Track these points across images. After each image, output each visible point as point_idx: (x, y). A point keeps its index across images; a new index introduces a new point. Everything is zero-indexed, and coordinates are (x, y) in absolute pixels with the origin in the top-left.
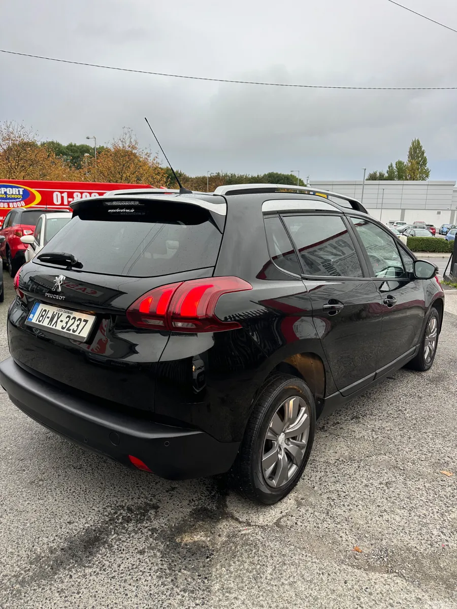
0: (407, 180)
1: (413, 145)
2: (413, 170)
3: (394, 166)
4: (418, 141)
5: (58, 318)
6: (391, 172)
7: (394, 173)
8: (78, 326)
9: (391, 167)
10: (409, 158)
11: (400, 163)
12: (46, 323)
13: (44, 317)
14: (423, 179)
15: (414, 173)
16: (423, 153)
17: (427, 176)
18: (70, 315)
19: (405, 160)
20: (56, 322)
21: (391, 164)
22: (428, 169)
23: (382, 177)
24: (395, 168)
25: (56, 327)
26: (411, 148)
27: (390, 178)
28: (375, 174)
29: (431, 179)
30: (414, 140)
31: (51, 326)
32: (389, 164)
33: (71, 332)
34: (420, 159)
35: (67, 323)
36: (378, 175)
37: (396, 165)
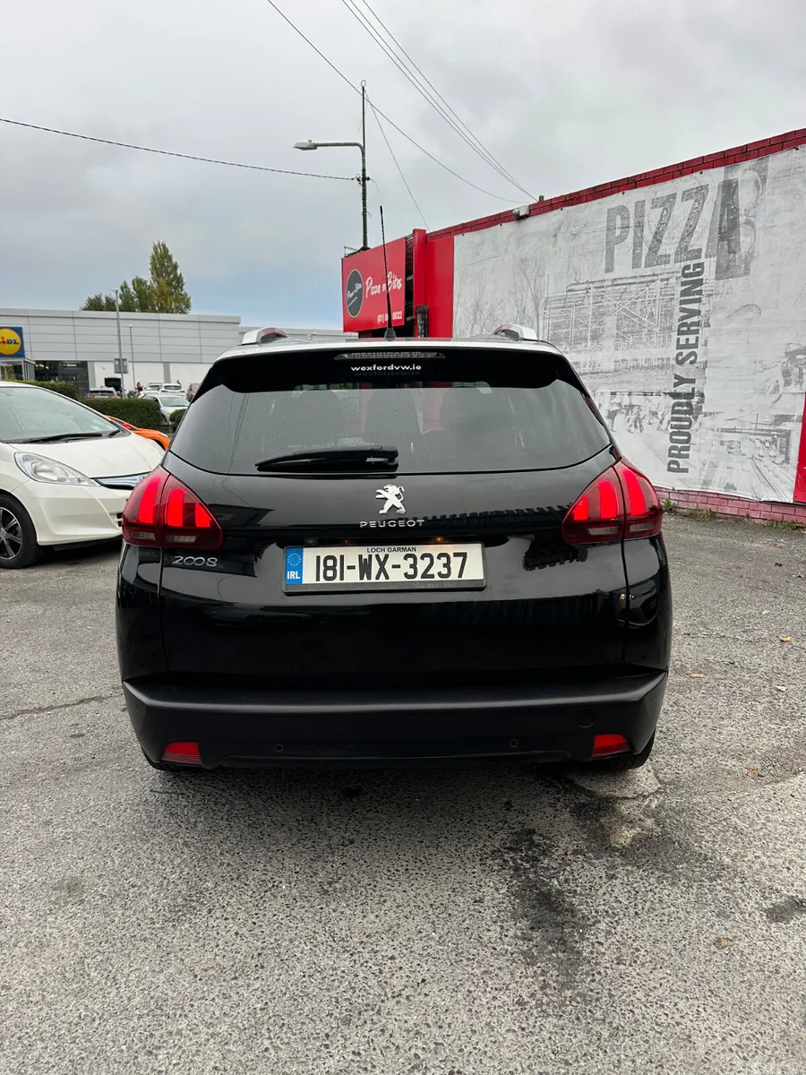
0: (156, 312)
1: (156, 252)
2: (163, 295)
3: (130, 286)
4: (164, 246)
5: (382, 564)
6: (126, 297)
7: (132, 299)
8: (447, 565)
9: (124, 287)
10: (152, 273)
11: (139, 283)
12: (352, 577)
13: (338, 568)
14: (183, 312)
15: (166, 301)
16: (175, 267)
17: (188, 306)
18: (409, 552)
19: (147, 277)
20: (382, 570)
21: (125, 283)
22: (186, 295)
23: (110, 306)
24: (132, 290)
25: (387, 577)
26: (153, 258)
27: (127, 307)
28: (98, 299)
29: (193, 312)
30: (156, 244)
31: (373, 580)
32: (121, 283)
33: (437, 578)
34: (172, 276)
35: (414, 566)
36: (104, 302)
37: (134, 285)
